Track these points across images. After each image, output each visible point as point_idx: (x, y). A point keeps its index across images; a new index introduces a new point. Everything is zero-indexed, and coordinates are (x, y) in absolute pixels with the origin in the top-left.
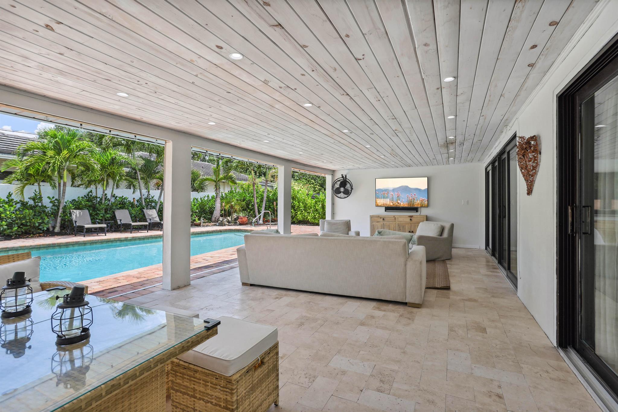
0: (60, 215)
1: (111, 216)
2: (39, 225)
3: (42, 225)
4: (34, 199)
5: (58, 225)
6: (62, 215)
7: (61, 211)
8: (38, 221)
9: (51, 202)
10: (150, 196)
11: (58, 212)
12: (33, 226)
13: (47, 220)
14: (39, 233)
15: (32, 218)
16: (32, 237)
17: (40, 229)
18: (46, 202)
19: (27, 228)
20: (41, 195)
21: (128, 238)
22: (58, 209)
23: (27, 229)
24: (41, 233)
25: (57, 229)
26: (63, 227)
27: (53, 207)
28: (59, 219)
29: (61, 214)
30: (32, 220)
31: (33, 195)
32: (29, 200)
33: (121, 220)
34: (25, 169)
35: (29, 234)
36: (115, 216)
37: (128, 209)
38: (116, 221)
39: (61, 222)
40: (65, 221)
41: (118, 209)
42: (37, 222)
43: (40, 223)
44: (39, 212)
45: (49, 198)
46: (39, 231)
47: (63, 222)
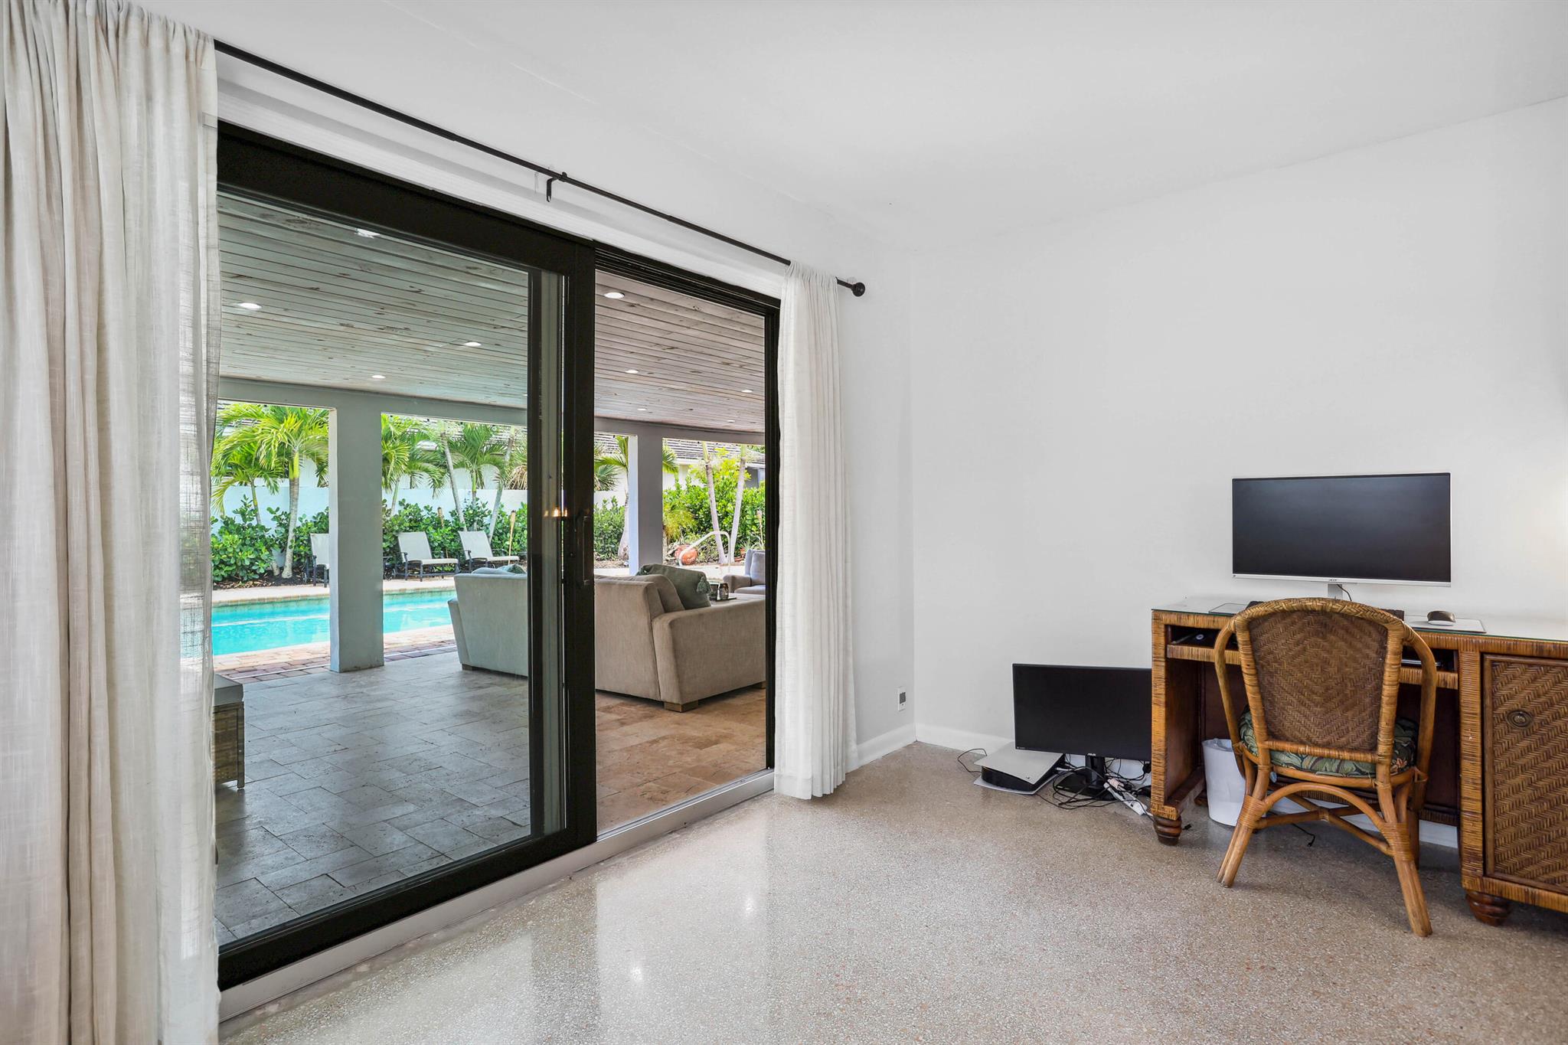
0: (289, 544)
1: (392, 546)
2: (252, 564)
3: (257, 563)
4: (243, 514)
5: (288, 564)
6: (294, 544)
7: (291, 535)
8: (249, 556)
9: (274, 519)
10: (479, 502)
11: (287, 538)
12: (242, 565)
13: (265, 554)
14: (254, 580)
15: (238, 550)
16: (240, 587)
17: (255, 572)
18: (266, 520)
19: (231, 569)
20: (256, 506)
21: (405, 590)
22: (287, 531)
23: (231, 571)
24: (257, 580)
25: (287, 573)
26: (297, 568)
27: (279, 529)
28: (289, 553)
29: (292, 541)
30: (238, 553)
31: (239, 506)
32: (234, 515)
33: (406, 554)
34: (224, 456)
35: (237, 581)
36: (397, 545)
37: (425, 529)
38: (399, 557)
39: (294, 558)
40: (299, 555)
41: (406, 531)
42: (247, 556)
43: (253, 559)
44: (252, 539)
45: (269, 509)
46: (252, 575)
47: (297, 558)
